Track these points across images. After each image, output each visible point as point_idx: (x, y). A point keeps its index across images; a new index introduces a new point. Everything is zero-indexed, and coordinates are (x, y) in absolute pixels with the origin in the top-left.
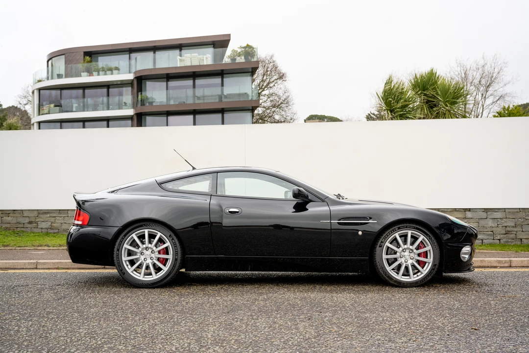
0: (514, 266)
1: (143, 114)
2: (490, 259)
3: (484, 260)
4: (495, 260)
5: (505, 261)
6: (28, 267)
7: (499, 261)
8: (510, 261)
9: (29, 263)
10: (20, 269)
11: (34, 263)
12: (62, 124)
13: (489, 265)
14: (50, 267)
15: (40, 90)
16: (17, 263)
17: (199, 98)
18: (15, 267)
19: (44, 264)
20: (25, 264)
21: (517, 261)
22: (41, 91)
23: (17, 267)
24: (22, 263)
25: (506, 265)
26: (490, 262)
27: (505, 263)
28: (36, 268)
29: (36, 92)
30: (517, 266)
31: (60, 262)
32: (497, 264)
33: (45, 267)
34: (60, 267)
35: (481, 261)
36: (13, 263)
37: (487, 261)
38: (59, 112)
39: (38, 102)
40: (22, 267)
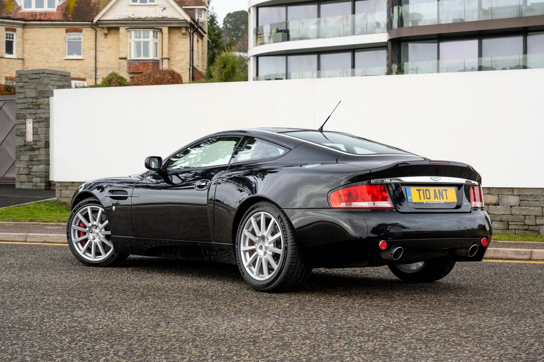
0: (536, 258)
1: (402, 39)
2: (506, 249)
3: (498, 251)
4: (512, 251)
5: (525, 252)
6: (19, 240)
7: (517, 252)
8: (531, 252)
9: (19, 235)
10: (11, 241)
11: (24, 236)
12: (289, 57)
13: (504, 256)
14: (38, 241)
15: (257, 7)
16: (8, 235)
17: (485, 12)
18: (6, 239)
19: (33, 237)
20: (15, 236)
21: (539, 253)
22: (260, 9)
23: (8, 240)
24: (13, 235)
25: (525, 257)
26: (506, 253)
27: (524, 254)
28: (25, 241)
29: (252, 10)
30: (539, 258)
31: (47, 236)
32: (514, 257)
33: (33, 240)
34: (47, 240)
35: (495, 251)
36: (5, 235)
37: (502, 251)
38: (283, 41)
39: (255, 26)
40: (13, 240)
